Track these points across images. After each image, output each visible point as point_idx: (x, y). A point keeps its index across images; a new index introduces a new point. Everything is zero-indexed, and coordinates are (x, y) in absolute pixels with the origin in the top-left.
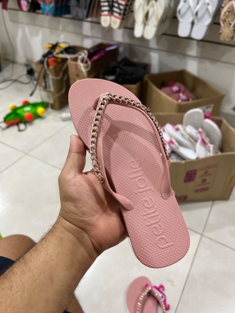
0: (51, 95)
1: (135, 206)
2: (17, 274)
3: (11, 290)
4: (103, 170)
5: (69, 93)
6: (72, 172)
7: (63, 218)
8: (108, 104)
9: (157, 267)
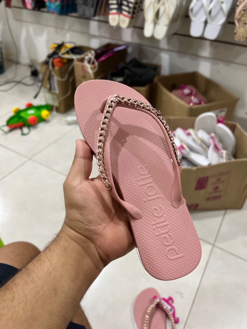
0: (56, 97)
1: (144, 214)
2: (19, 285)
3: (13, 302)
4: (110, 177)
5: (75, 95)
6: (78, 178)
7: (68, 227)
8: (117, 107)
9: (167, 279)
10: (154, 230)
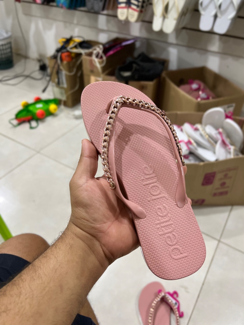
0: (63, 91)
1: (148, 214)
2: (26, 280)
3: (20, 297)
4: (114, 176)
6: (84, 177)
7: (74, 225)
8: (122, 107)
9: (170, 279)
10: (158, 229)
